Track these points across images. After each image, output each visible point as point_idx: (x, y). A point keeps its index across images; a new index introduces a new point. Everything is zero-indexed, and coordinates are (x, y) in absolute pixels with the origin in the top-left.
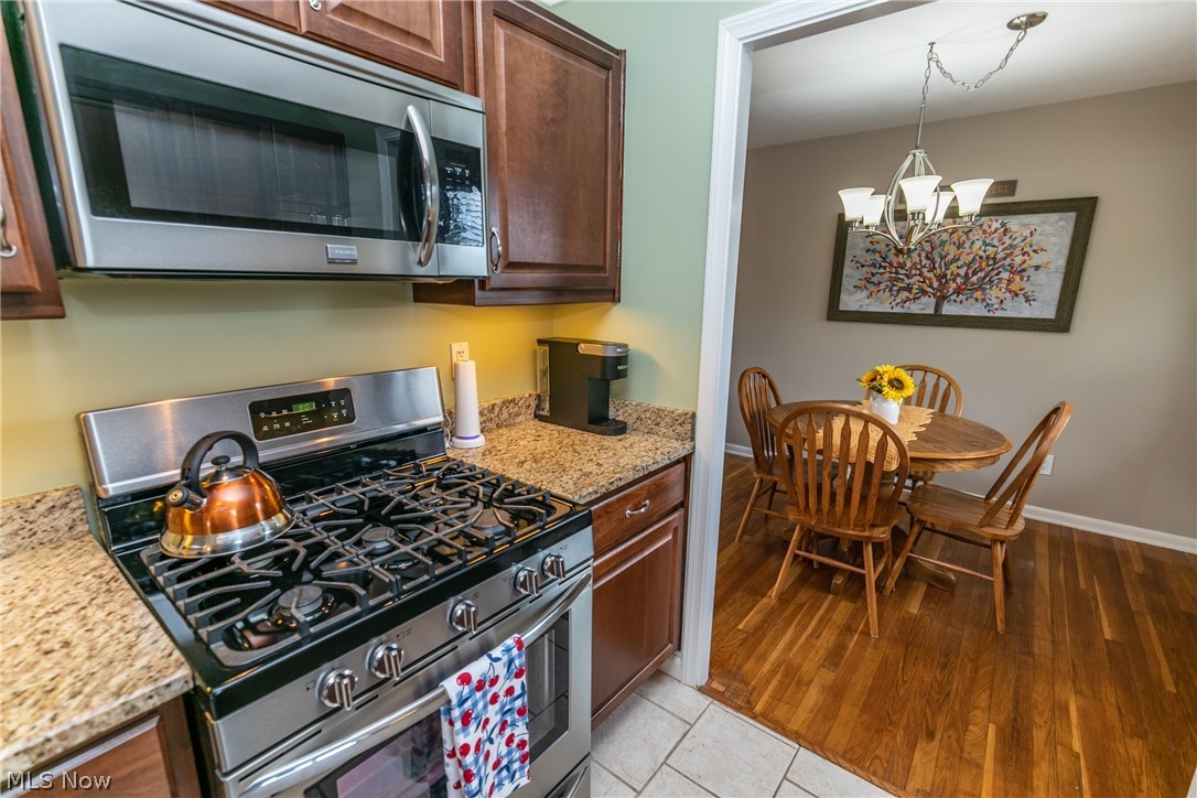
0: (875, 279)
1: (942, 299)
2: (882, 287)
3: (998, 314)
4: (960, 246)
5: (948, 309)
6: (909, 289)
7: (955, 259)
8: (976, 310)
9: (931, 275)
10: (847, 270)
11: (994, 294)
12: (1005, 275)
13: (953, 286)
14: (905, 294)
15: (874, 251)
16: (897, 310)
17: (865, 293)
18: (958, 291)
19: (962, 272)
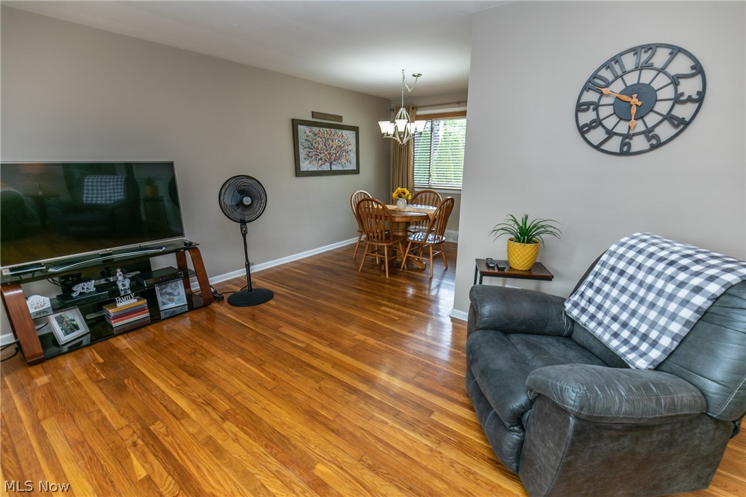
0: (310, 155)
1: (331, 163)
2: (313, 158)
3: (345, 169)
4: (332, 141)
5: (334, 168)
6: (321, 159)
7: (332, 147)
8: (340, 168)
9: (326, 153)
10: (301, 150)
11: (343, 160)
12: (344, 153)
13: (333, 158)
14: (320, 161)
15: (308, 141)
16: (320, 169)
17: (308, 162)
18: (335, 160)
19: (334, 152)
